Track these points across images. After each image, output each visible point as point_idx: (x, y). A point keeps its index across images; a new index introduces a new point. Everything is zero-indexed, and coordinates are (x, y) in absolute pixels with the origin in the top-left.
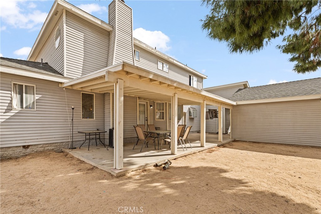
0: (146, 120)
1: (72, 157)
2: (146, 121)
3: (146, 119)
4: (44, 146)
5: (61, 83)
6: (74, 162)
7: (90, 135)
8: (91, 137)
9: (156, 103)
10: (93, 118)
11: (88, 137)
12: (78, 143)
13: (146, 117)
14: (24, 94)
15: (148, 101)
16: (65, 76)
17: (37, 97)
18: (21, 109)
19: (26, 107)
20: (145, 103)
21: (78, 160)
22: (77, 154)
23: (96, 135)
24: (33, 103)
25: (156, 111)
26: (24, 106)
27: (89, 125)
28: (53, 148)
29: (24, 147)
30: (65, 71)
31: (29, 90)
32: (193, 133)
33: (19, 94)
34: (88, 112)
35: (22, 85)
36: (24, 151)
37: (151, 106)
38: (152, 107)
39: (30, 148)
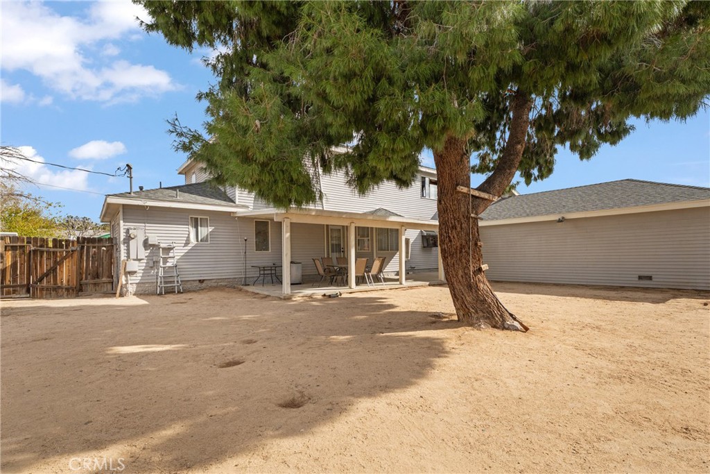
0: (343, 251)
1: (247, 292)
2: (342, 253)
4: (218, 281)
5: (233, 212)
6: (248, 294)
7: (264, 270)
8: (266, 272)
10: (267, 249)
11: (262, 272)
12: (252, 279)
13: (342, 247)
14: (199, 227)
16: (237, 203)
17: (210, 229)
18: (196, 243)
19: (201, 241)
21: (253, 292)
22: (251, 289)
23: (271, 270)
24: (207, 235)
25: (357, 238)
26: (199, 240)
27: (264, 258)
28: (225, 284)
29: (200, 281)
30: (237, 197)
31: (204, 223)
32: (430, 271)
33: (195, 227)
34: (262, 243)
35: (197, 218)
36: (200, 285)
39: (205, 282)
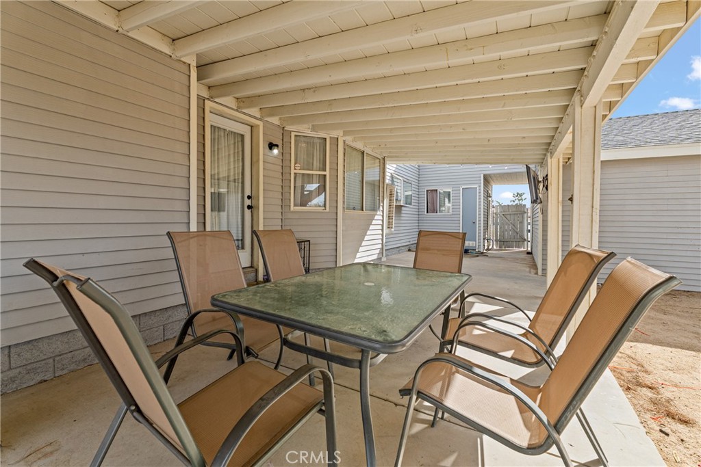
0: (249, 207)
2: (248, 212)
3: (248, 202)
9: (293, 134)
13: (248, 192)
15: (260, 123)
20: (245, 130)
25: (293, 171)
37: (271, 146)
38: (275, 151)
